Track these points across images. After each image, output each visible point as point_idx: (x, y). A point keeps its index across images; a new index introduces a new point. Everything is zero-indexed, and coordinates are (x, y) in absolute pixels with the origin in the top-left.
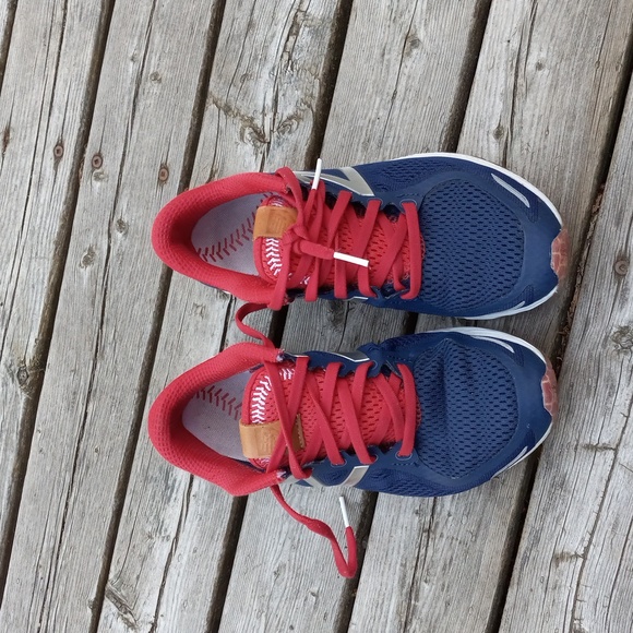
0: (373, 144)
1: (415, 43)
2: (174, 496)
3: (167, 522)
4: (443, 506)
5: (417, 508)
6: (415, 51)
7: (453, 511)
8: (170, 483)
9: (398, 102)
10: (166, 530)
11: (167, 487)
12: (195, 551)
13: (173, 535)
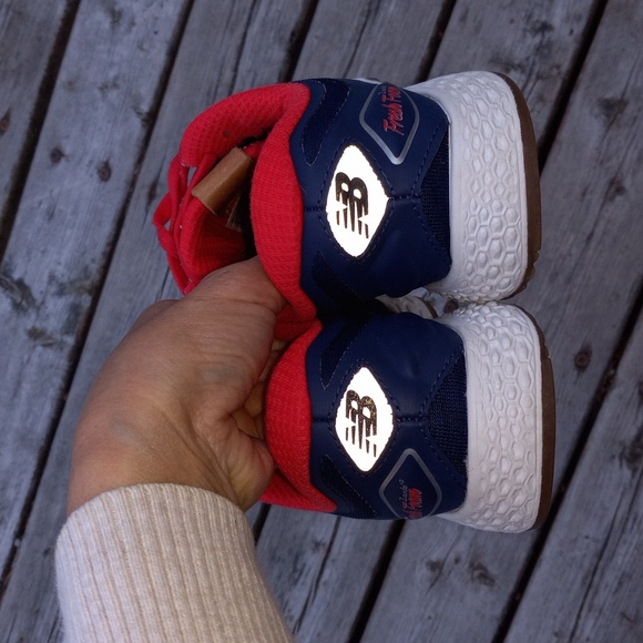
0: (561, 279)
1: (620, 190)
2: (301, 580)
3: (291, 603)
4: (582, 631)
5: (557, 630)
6: (619, 199)
7: (592, 637)
8: (299, 566)
9: (593, 244)
10: (289, 611)
11: (295, 570)
12: (319, 635)
13: (297, 617)
